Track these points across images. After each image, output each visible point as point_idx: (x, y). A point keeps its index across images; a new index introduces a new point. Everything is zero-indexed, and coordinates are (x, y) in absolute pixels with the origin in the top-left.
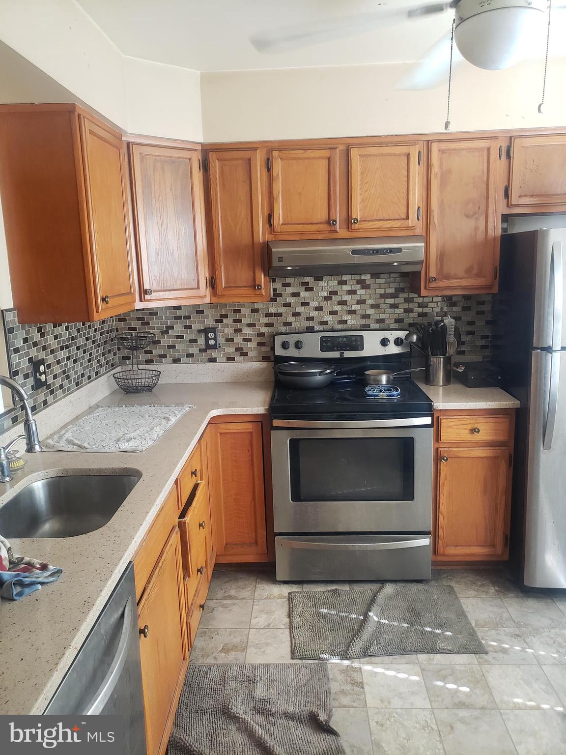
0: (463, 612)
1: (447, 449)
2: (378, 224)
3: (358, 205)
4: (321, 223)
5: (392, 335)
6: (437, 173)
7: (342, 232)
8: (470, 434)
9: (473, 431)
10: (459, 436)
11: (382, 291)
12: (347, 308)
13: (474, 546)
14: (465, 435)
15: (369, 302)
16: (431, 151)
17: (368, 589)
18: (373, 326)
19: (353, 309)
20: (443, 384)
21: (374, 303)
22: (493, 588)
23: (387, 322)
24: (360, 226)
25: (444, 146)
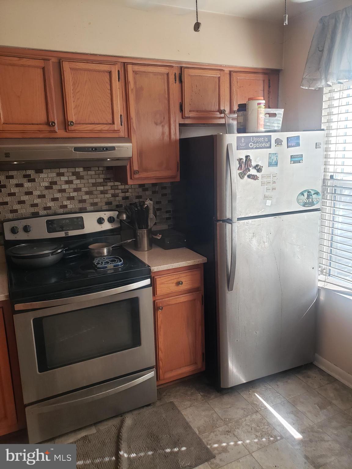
0: (187, 423)
1: (161, 300)
2: (91, 127)
3: (73, 110)
4: (40, 124)
5: (106, 215)
6: (133, 89)
7: (61, 133)
8: (176, 286)
9: (178, 283)
10: (169, 289)
11: (93, 181)
12: (66, 195)
13: (183, 367)
14: (173, 288)
15: (84, 189)
16: (127, 72)
17: (110, 425)
18: (89, 209)
19: (71, 195)
20: (147, 249)
21: (88, 190)
22: (199, 394)
23: (100, 205)
24: (76, 128)
25: (136, 68)
